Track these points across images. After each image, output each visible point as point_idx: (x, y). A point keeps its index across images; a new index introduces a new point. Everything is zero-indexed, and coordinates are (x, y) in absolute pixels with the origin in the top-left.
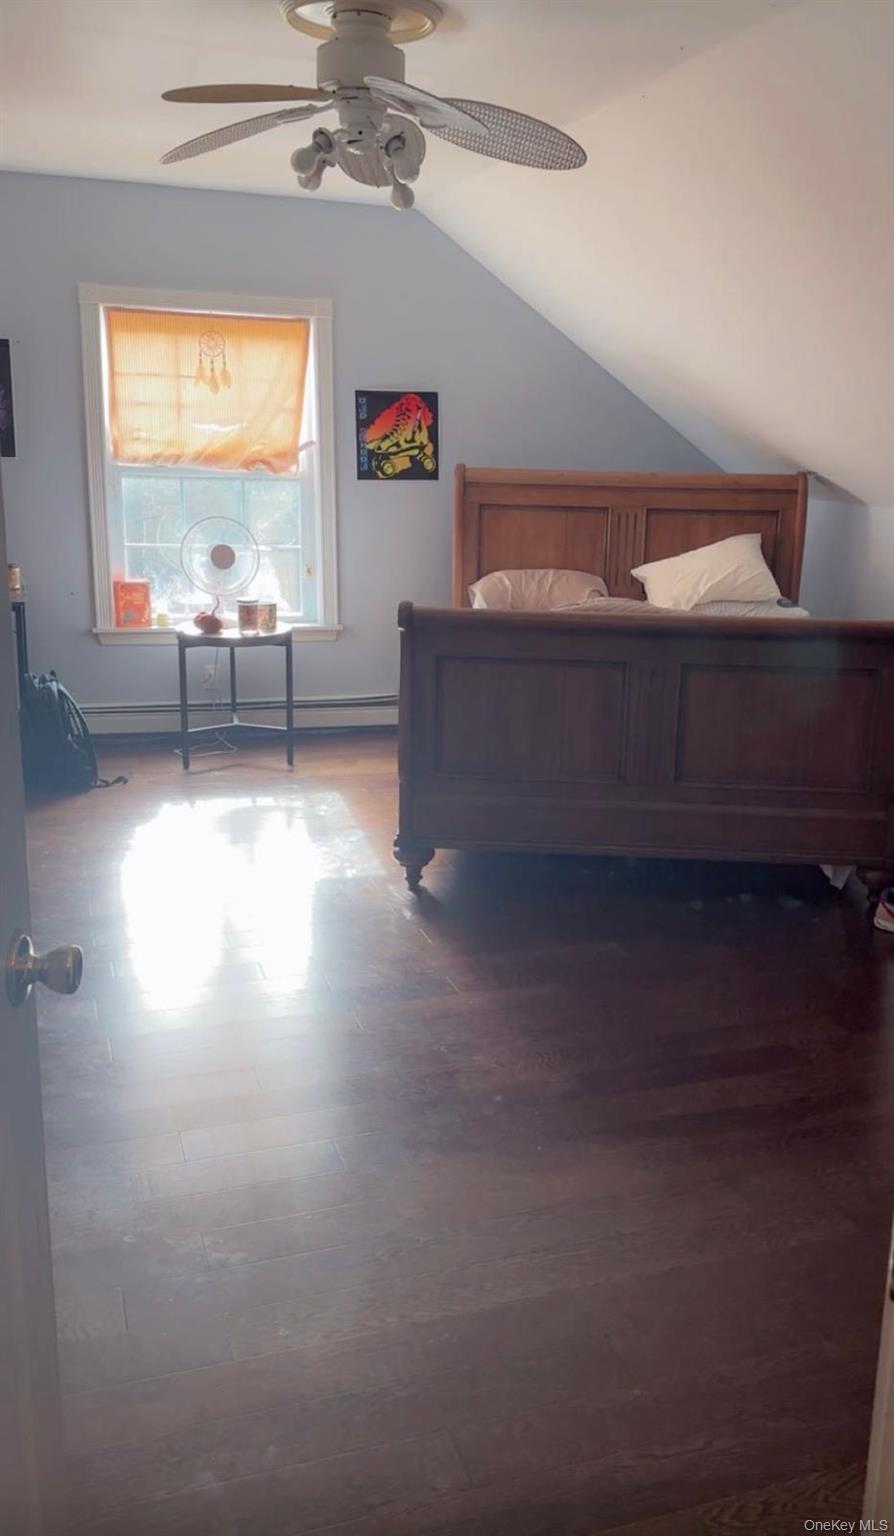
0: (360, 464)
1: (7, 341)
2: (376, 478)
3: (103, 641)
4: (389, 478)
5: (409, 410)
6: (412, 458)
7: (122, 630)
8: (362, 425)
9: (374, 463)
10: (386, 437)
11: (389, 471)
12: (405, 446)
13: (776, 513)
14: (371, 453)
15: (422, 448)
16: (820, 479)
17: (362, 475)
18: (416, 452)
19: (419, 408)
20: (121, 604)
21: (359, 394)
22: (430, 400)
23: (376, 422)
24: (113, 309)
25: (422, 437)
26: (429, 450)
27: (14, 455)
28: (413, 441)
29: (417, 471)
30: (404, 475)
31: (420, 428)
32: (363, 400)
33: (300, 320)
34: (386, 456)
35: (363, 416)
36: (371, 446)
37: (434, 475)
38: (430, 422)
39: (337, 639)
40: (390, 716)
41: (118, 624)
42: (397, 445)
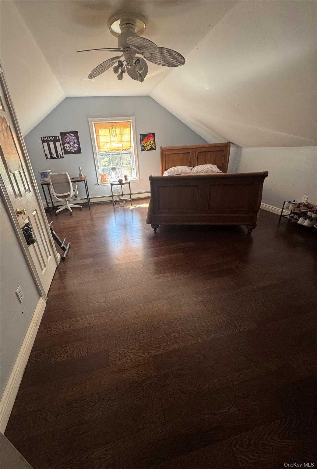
0: (141, 148)
1: (77, 132)
2: (144, 151)
3: (100, 185)
4: (147, 151)
5: (149, 137)
6: (151, 146)
7: (102, 183)
8: (141, 141)
9: (144, 148)
10: (146, 143)
11: (147, 149)
12: (149, 144)
13: (223, 151)
14: (143, 146)
15: (152, 144)
16: (232, 143)
17: (142, 151)
18: (151, 145)
19: (151, 136)
20: (102, 178)
21: (140, 135)
22: (153, 135)
23: (144, 140)
24: (95, 123)
25: (152, 142)
26: (154, 145)
27: (81, 153)
28: (151, 143)
29: (152, 149)
30: (149, 150)
31: (152, 140)
32: (141, 136)
33: (129, 121)
34: (146, 146)
35: (141, 139)
36: (143, 145)
37: (155, 149)
38: (154, 139)
39: (139, 182)
40: (149, 195)
41: (102, 182)
42: (148, 144)
